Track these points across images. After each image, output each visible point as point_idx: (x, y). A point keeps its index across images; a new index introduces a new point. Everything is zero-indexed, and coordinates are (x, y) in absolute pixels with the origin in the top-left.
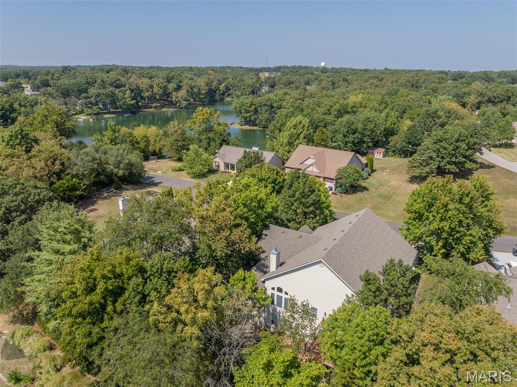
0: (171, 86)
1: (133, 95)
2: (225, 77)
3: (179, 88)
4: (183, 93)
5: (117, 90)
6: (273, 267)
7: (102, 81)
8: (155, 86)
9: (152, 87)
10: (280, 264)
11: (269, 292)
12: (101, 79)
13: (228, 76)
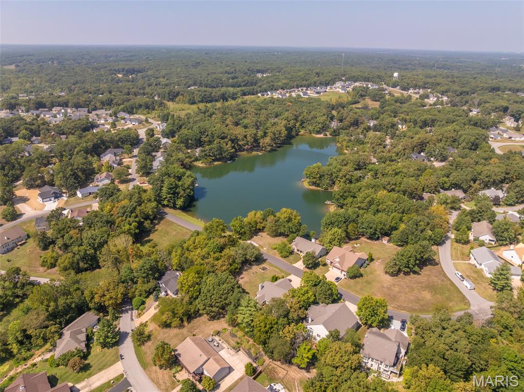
0: (260, 133)
1: (233, 145)
2: (301, 112)
3: (265, 134)
4: (267, 140)
5: (222, 141)
6: (310, 321)
7: (212, 134)
8: (248, 136)
9: (245, 136)
10: (312, 321)
11: (308, 328)
12: (211, 131)
13: (303, 111)
